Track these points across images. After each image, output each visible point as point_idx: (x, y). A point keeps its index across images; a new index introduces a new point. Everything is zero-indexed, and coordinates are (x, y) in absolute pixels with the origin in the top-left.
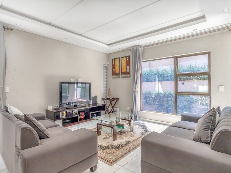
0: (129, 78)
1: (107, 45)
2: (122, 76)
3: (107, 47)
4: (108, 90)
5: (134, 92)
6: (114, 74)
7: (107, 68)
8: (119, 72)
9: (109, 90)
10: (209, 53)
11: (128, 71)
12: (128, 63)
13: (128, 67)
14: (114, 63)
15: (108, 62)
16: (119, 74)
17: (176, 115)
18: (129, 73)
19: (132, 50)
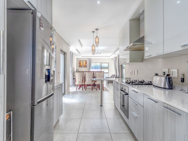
0: (86, 68)
2: (84, 67)
6: (80, 66)
10: (108, 63)
11: (86, 66)
12: (86, 63)
13: (86, 64)
14: (80, 62)
15: (77, 61)
16: (82, 66)
18: (87, 66)
19: (89, 59)
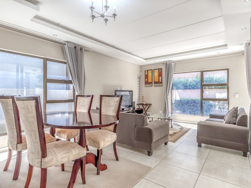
0: (161, 87)
1: (144, 59)
2: (155, 85)
3: (145, 61)
4: (141, 97)
5: (167, 99)
6: (147, 83)
7: (139, 78)
8: (151, 82)
9: (143, 97)
10: (228, 70)
11: (160, 81)
12: (160, 74)
13: (160, 78)
14: (146, 74)
15: (141, 73)
17: (202, 116)
18: (161, 83)
19: (165, 64)
